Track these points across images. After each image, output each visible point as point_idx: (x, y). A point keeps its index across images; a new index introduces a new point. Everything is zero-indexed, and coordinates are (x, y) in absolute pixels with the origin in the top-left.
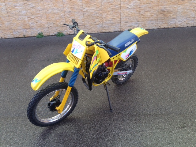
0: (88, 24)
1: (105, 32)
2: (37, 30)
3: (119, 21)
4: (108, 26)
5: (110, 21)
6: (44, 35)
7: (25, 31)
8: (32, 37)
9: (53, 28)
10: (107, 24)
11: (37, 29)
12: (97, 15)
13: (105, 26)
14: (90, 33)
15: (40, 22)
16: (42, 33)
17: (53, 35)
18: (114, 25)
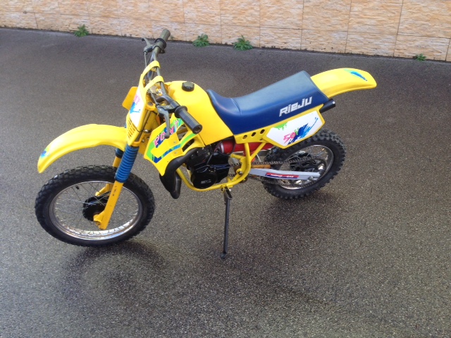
0: (311, 27)
1: (352, 54)
2: (199, 28)
3: (394, 30)
4: (361, 39)
5: (367, 27)
6: (211, 42)
7: (174, 27)
8: (186, 42)
9: (230, 28)
10: (361, 33)
11: (197, 25)
12: (338, 7)
13: (352, 36)
14: (312, 49)
15: (206, 11)
16: (207, 37)
17: (229, 43)
18: (377, 38)
